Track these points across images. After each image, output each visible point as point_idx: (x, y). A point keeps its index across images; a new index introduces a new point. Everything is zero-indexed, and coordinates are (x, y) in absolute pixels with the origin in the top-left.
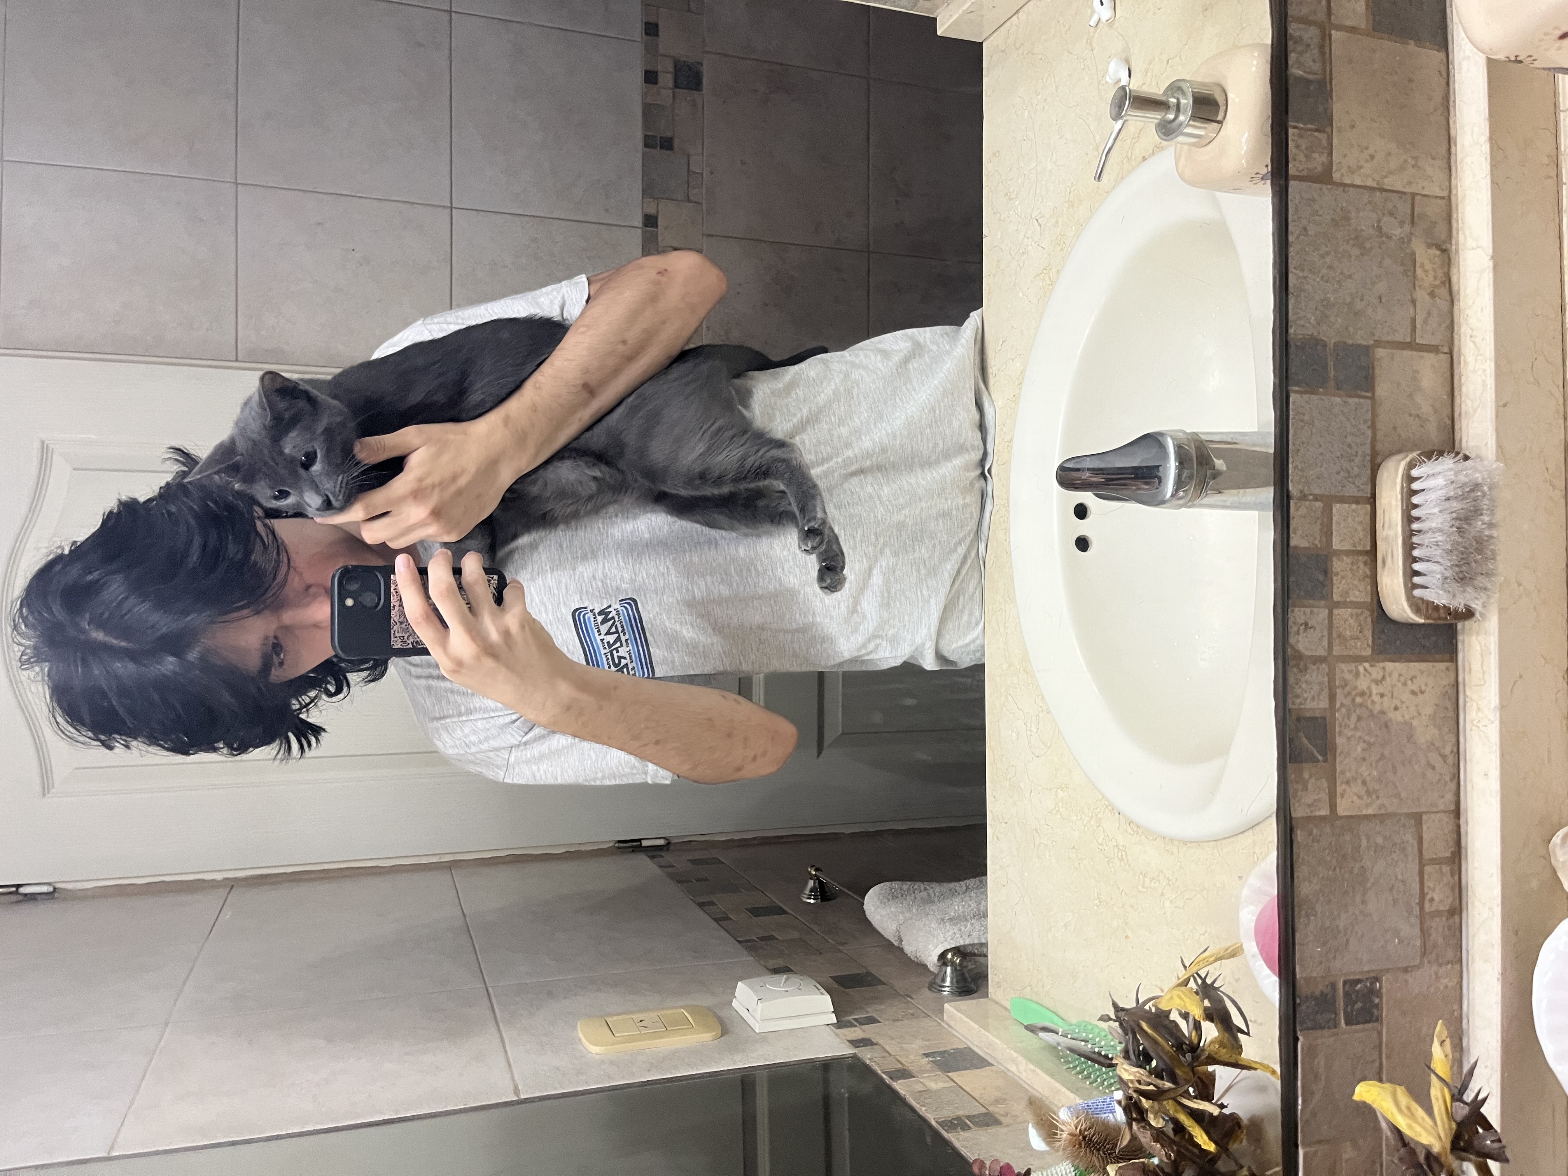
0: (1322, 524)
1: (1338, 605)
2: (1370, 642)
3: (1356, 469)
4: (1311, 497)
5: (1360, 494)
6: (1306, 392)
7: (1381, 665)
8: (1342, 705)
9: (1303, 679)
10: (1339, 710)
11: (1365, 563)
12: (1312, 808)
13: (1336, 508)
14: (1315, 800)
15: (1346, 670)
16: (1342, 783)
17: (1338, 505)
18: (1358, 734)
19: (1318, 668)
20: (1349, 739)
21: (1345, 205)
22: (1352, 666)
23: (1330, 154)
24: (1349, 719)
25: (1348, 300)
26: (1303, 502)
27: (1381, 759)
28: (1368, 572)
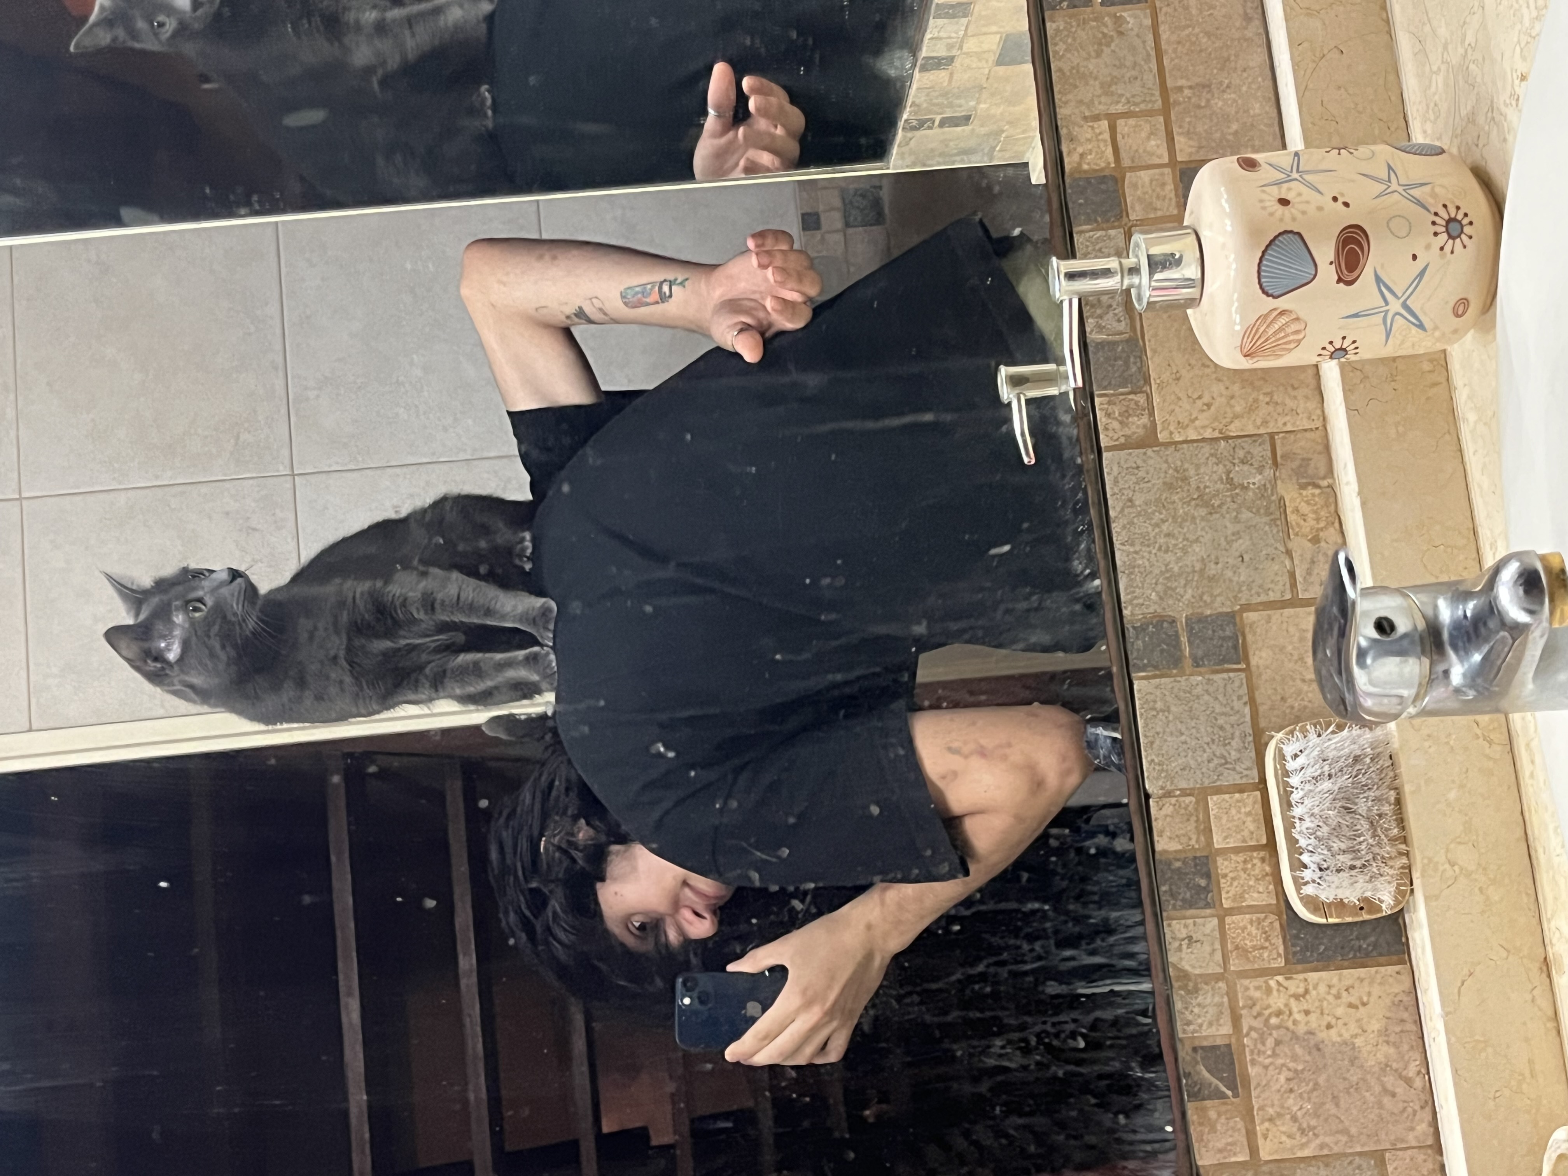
0: (1197, 821)
1: (1231, 912)
2: (1281, 950)
3: (1233, 753)
4: (1178, 793)
5: (1244, 781)
6: (1154, 677)
7: (1301, 976)
8: (1251, 1028)
9: (1194, 1002)
10: (1248, 1034)
11: (1263, 860)
12: (1226, 1154)
13: (1212, 801)
14: (1228, 1144)
15: (1251, 986)
16: (1262, 1123)
17: (1215, 798)
18: (1280, 1061)
19: (1213, 989)
20: (1266, 1067)
21: (1179, 463)
22: (1260, 981)
23: (1152, 414)
24: (1264, 1044)
25: (1198, 567)
26: (1167, 800)
27: (1314, 1089)
28: (1268, 869)
